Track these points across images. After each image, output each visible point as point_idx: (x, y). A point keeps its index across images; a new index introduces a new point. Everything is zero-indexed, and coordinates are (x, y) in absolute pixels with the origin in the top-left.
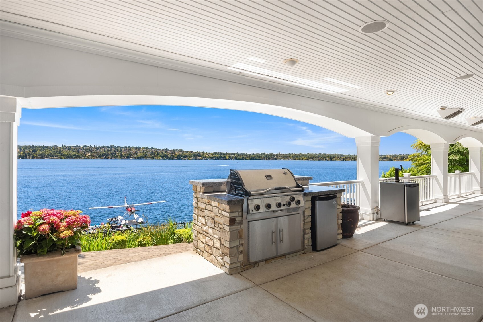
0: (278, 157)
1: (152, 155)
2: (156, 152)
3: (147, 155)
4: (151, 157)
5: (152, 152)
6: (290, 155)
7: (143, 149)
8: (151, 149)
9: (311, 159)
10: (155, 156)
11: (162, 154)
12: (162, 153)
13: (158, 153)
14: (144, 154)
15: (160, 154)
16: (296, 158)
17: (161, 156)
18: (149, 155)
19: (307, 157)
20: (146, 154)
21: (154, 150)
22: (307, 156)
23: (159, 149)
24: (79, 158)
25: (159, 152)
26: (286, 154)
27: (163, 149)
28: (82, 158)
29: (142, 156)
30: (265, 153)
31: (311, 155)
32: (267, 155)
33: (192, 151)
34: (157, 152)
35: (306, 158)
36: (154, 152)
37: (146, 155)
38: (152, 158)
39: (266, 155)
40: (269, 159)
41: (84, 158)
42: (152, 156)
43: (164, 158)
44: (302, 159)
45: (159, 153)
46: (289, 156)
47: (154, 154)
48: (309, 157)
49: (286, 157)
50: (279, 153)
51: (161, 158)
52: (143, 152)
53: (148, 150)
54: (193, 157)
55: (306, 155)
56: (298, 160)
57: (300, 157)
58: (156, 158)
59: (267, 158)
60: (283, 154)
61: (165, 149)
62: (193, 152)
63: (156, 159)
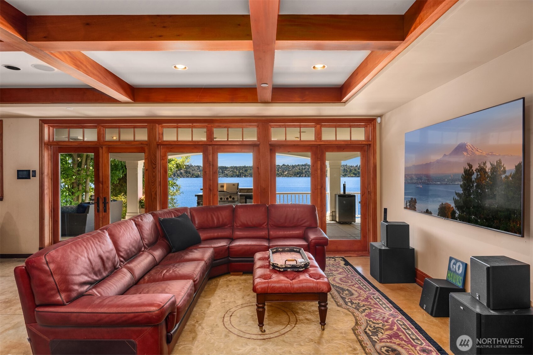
4: (343, 174)
12: (355, 170)
21: (346, 167)
24: (279, 176)
25: (352, 169)
27: (357, 166)
28: (281, 176)
34: (349, 169)
41: (282, 176)
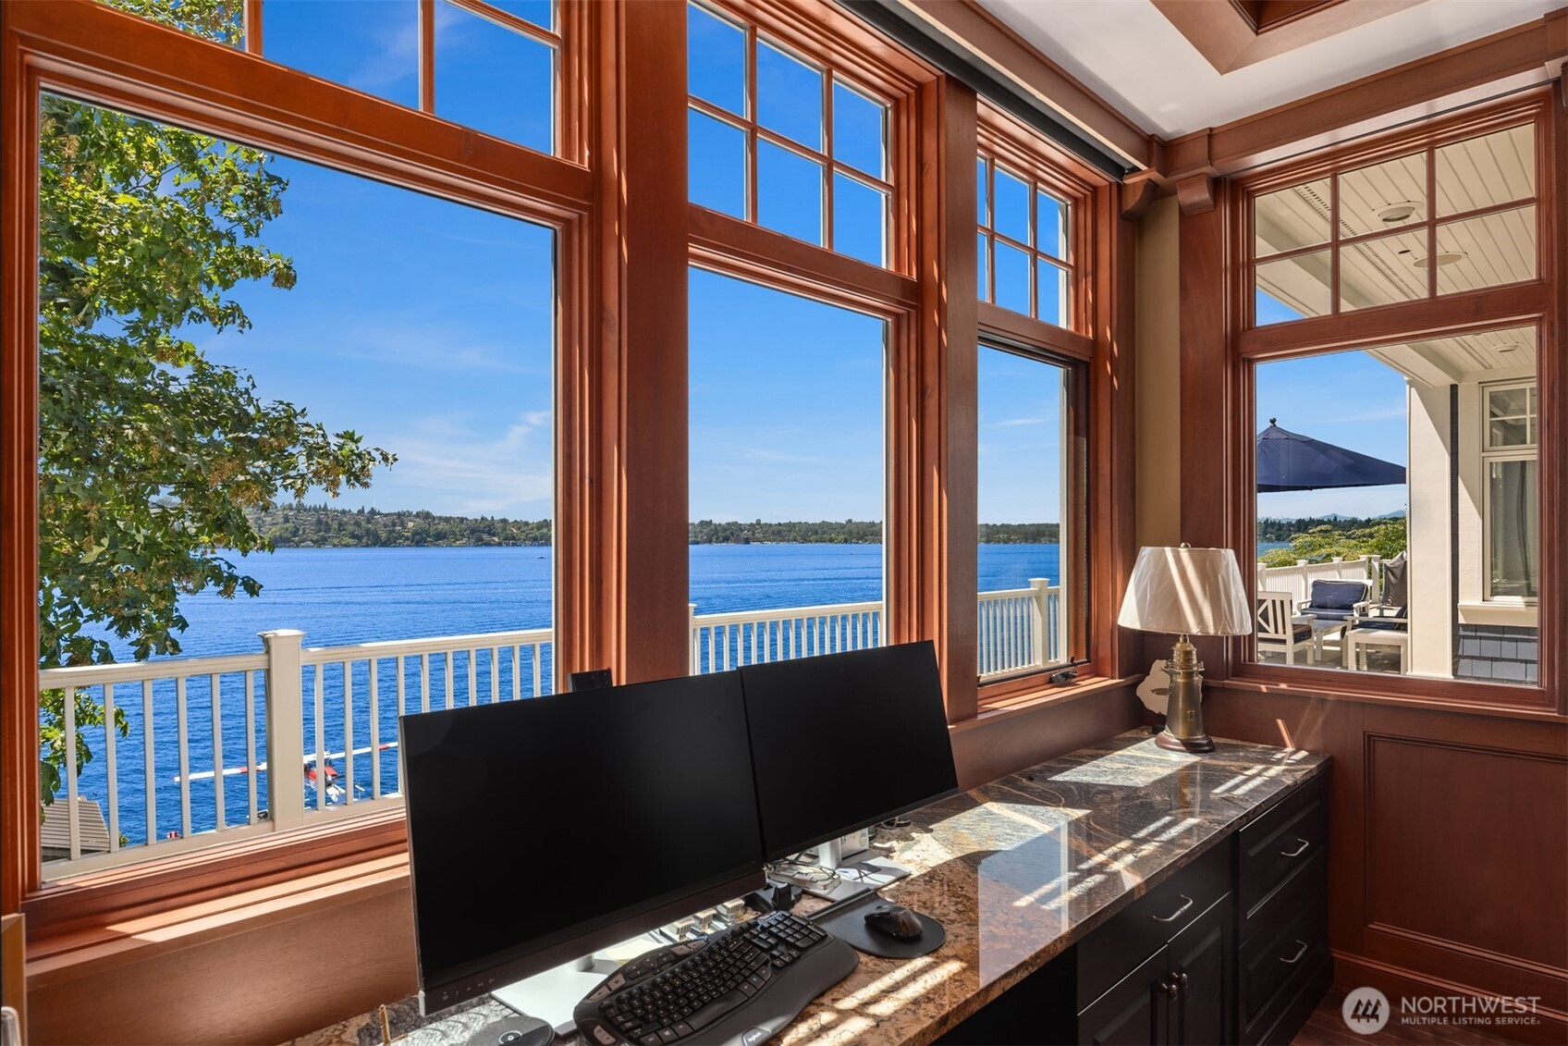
0: (753, 534)
1: (320, 531)
2: (332, 520)
3: (301, 532)
5: (319, 522)
6: (791, 526)
7: (284, 509)
8: (315, 509)
9: (858, 540)
10: (331, 535)
11: (357, 528)
13: (340, 525)
14: (287, 529)
15: (350, 528)
16: (811, 538)
17: (353, 536)
18: (307, 531)
19: (844, 533)
20: (298, 530)
22: (846, 530)
23: (343, 512)
26: (780, 524)
29: (281, 537)
30: (711, 521)
31: (858, 525)
32: (719, 528)
33: (464, 516)
35: (842, 537)
36: (327, 522)
37: (295, 534)
38: (319, 543)
39: (716, 529)
40: (726, 539)
42: (321, 534)
43: (364, 541)
44: (831, 541)
45: (346, 523)
46: (790, 532)
47: (328, 529)
48: (850, 533)
49: (779, 532)
50: (758, 521)
51: (351, 541)
52: (287, 520)
53: (303, 516)
54: (469, 538)
55: (842, 526)
56: (816, 542)
57: (824, 533)
58: (336, 541)
59: (718, 538)
60: (771, 525)
61: (366, 512)
62: (467, 519)
63: (335, 546)
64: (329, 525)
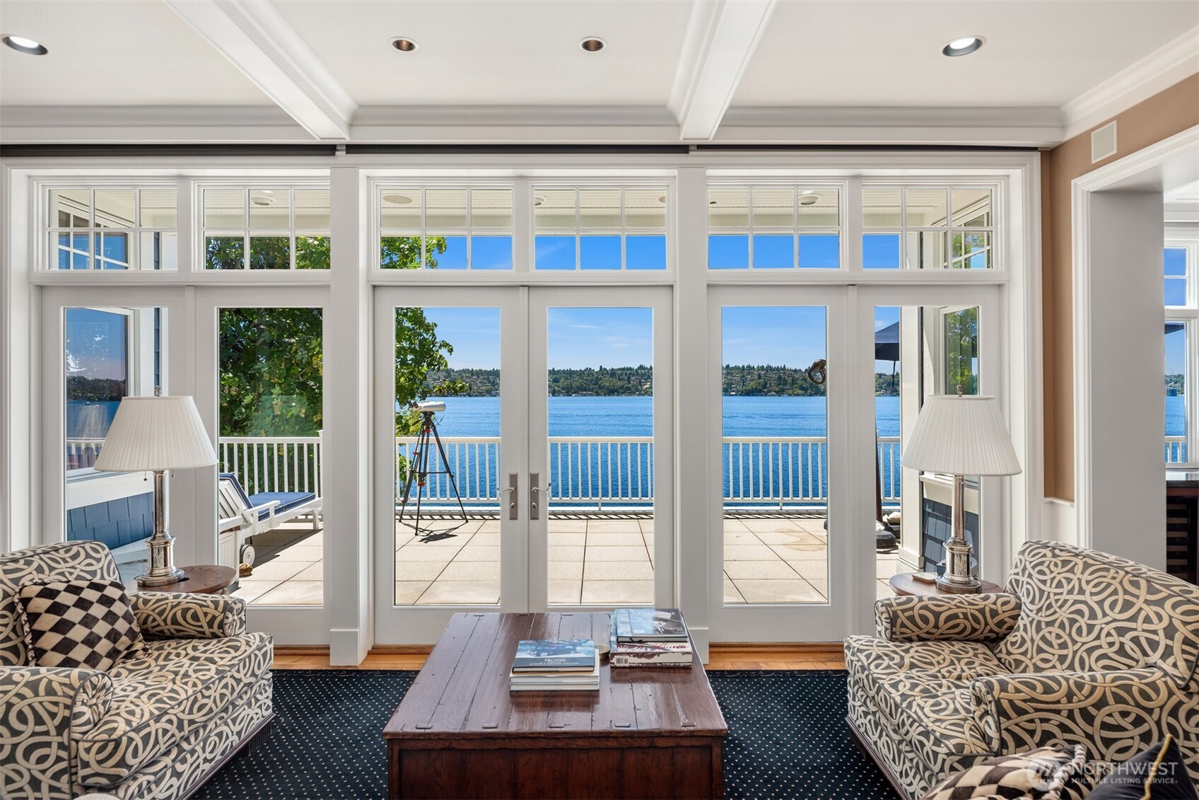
64: (786, 380)
